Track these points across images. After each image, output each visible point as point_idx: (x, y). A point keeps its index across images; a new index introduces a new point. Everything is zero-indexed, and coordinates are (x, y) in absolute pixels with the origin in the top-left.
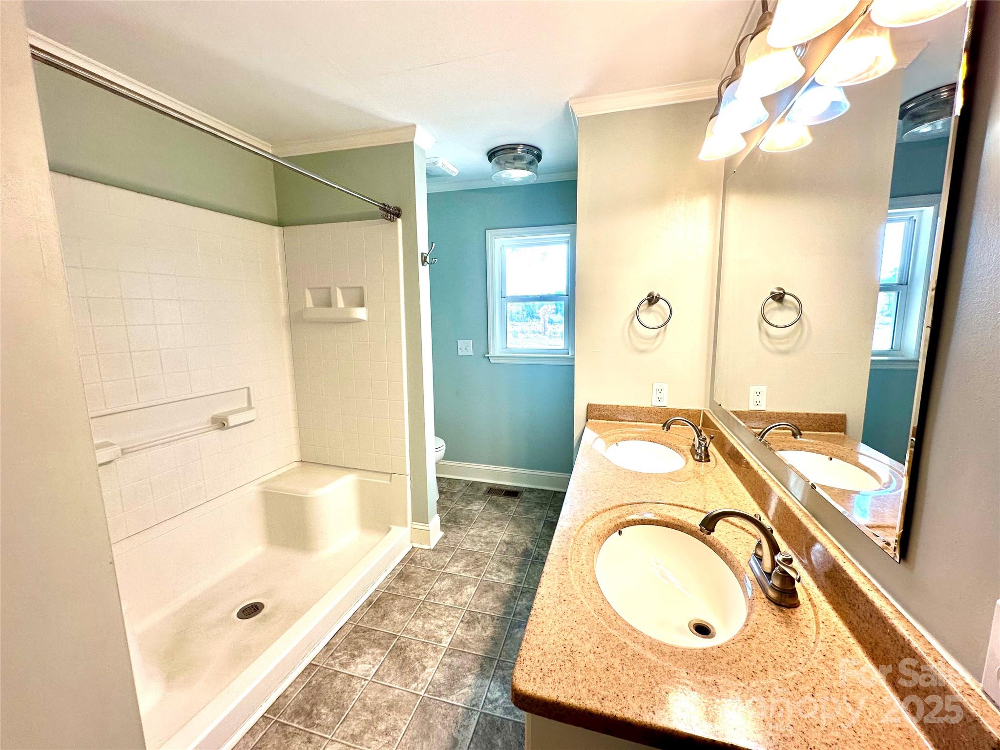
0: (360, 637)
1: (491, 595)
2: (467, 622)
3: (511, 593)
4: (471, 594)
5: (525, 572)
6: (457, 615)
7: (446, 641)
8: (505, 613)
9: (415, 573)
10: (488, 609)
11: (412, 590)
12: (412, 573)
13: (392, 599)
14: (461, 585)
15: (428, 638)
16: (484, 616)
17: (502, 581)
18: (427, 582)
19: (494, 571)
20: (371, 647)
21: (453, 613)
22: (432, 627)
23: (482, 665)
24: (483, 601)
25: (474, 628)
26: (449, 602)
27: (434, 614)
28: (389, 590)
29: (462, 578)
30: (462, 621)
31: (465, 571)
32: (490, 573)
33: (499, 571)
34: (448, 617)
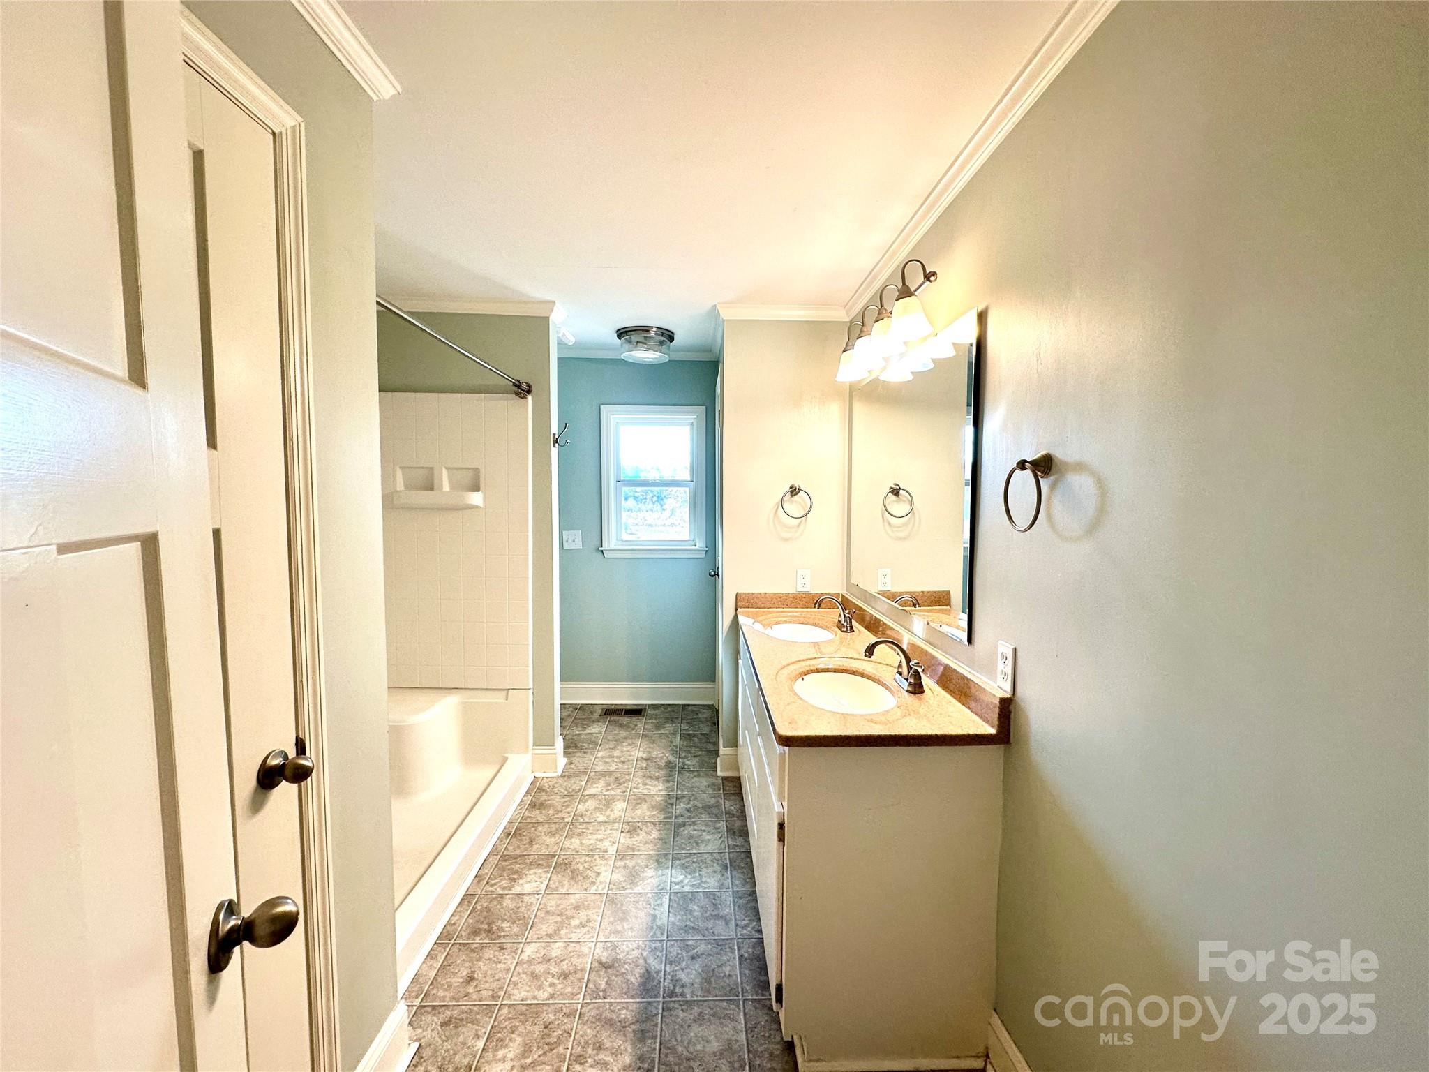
0: (512, 864)
1: (645, 806)
2: (628, 832)
3: (666, 801)
4: (623, 809)
5: (674, 782)
6: (615, 828)
7: (612, 850)
8: (665, 818)
9: (549, 800)
10: (646, 818)
11: (554, 815)
12: (545, 801)
13: (534, 827)
14: (608, 803)
15: (592, 851)
16: (644, 824)
17: (652, 793)
18: (568, 806)
19: (641, 785)
20: (530, 869)
21: (610, 827)
22: (592, 842)
23: (657, 861)
24: (639, 812)
25: (638, 835)
26: (601, 818)
27: (588, 831)
28: (525, 819)
29: (607, 797)
30: (622, 832)
31: (607, 790)
32: (636, 788)
33: (646, 784)
34: (605, 831)
